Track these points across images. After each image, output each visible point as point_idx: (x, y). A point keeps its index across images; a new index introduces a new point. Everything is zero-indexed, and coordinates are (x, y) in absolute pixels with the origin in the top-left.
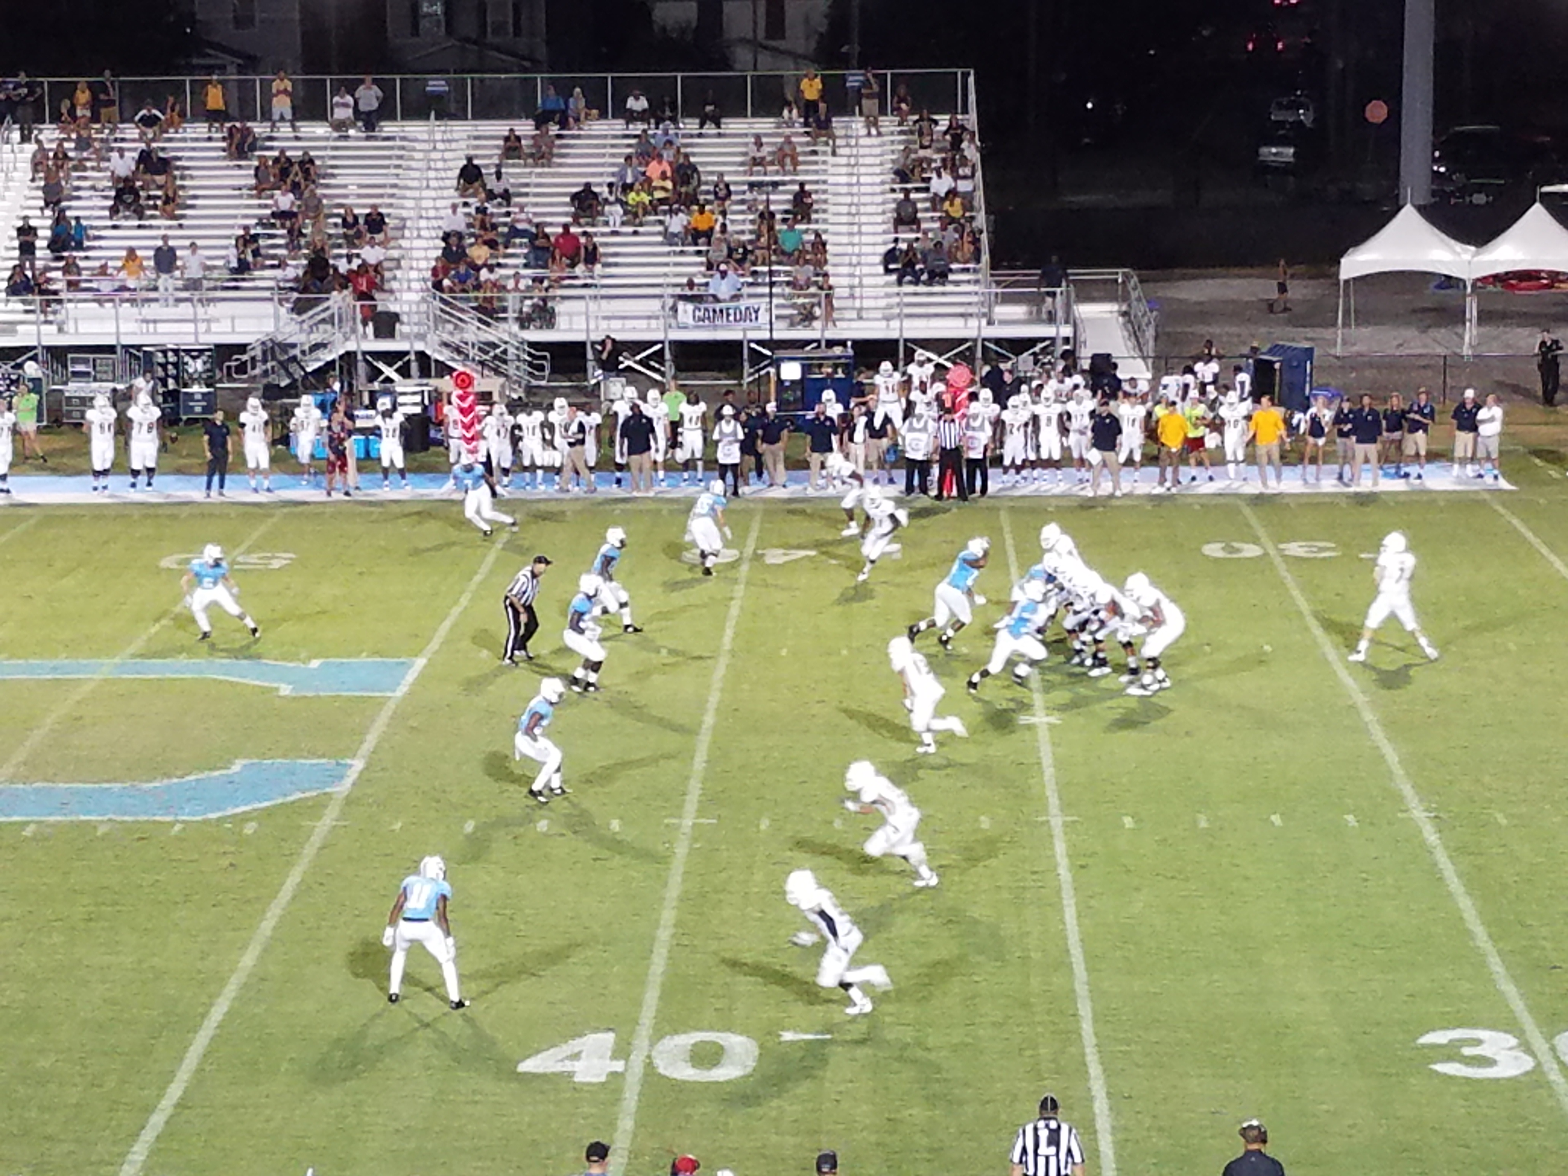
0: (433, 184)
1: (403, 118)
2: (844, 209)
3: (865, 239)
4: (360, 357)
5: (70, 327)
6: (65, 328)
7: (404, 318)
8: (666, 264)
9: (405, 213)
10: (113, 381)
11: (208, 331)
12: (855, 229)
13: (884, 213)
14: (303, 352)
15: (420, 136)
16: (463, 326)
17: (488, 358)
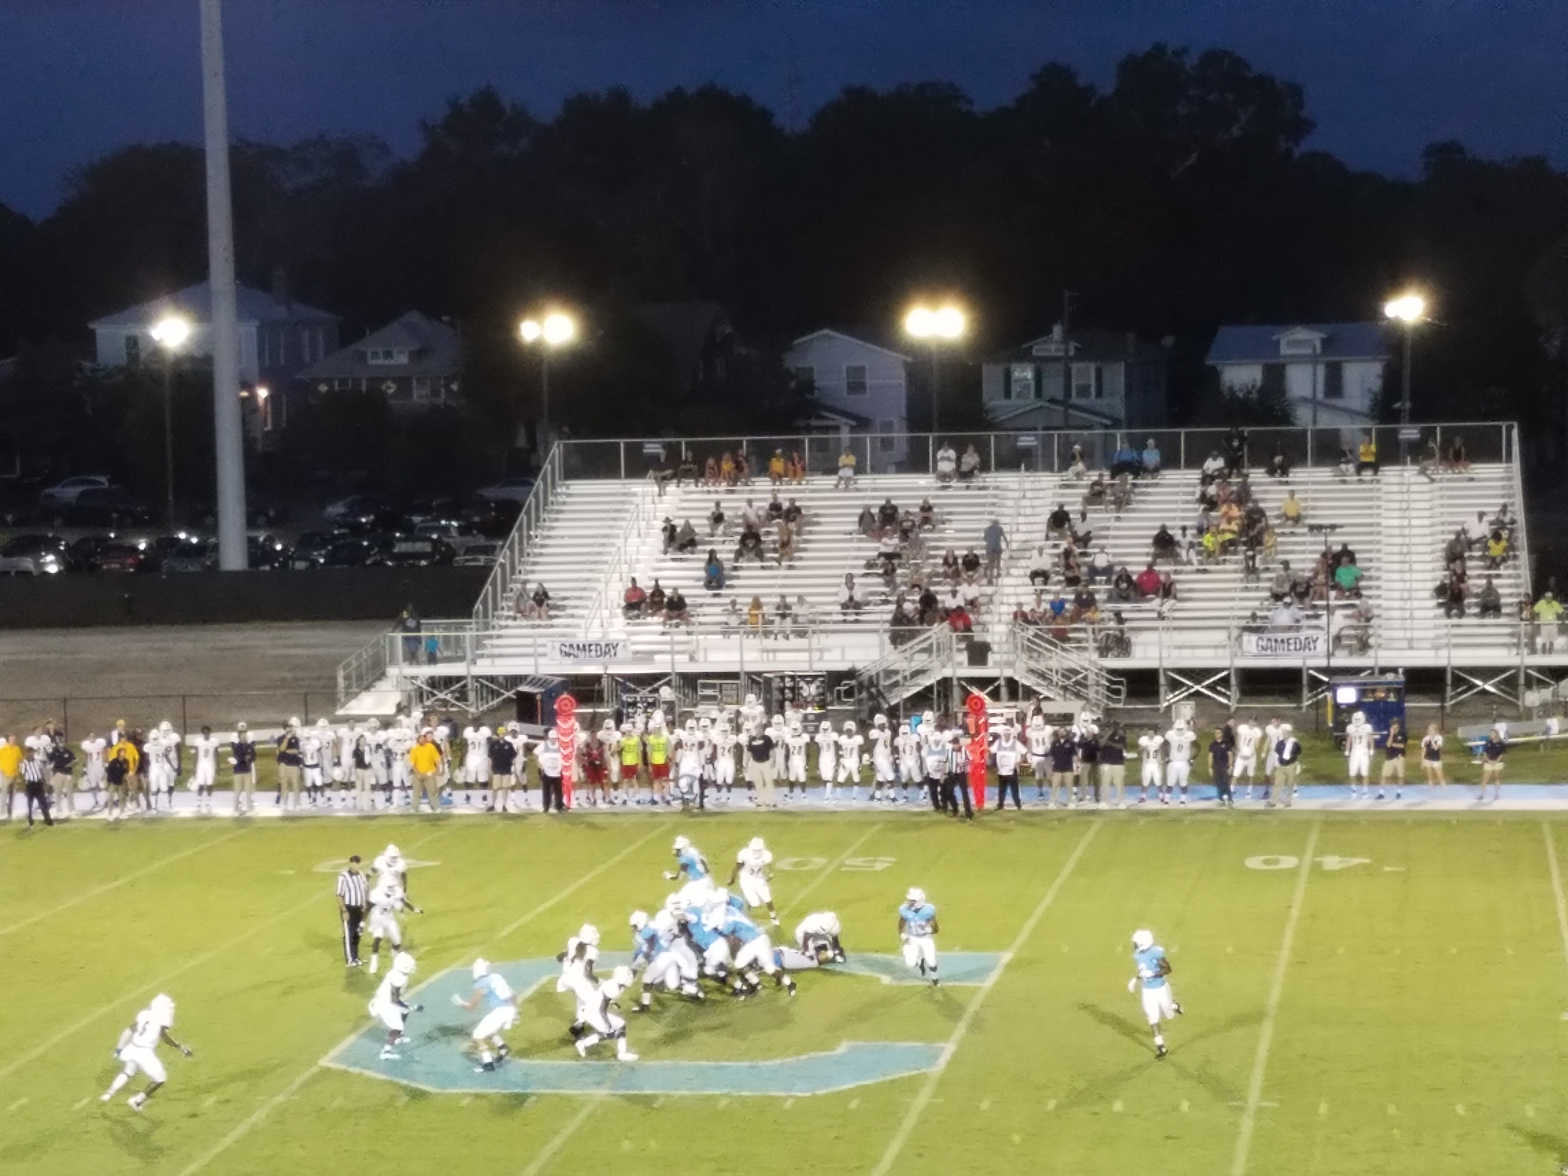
0: (1022, 528)
1: (997, 470)
2: (1396, 549)
3: (1416, 576)
4: (955, 682)
5: (700, 656)
6: (696, 657)
7: (995, 647)
8: (1232, 599)
10: (737, 703)
11: (821, 659)
12: (1406, 567)
13: (1432, 552)
14: (905, 678)
15: (1011, 486)
16: (1048, 654)
17: (1071, 682)
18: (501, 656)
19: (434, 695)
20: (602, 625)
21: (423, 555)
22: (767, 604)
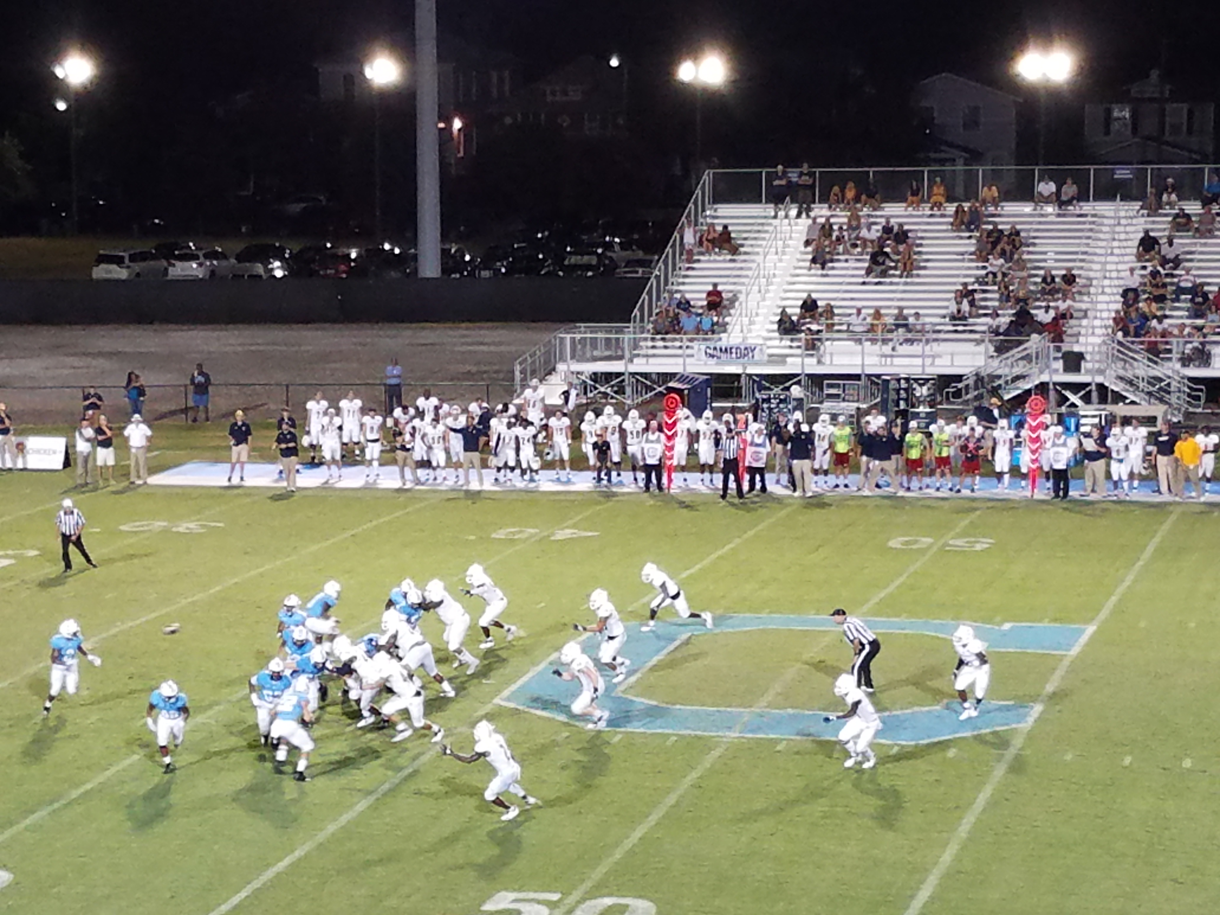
0: (1116, 251)
1: (1095, 200)
4: (1051, 386)
5: (827, 359)
6: (823, 360)
7: (1088, 357)
9: (1092, 274)
10: (858, 401)
11: (932, 364)
14: (1006, 382)
15: (1107, 214)
16: (1135, 364)
17: (1155, 389)
18: (654, 356)
19: (596, 388)
20: (742, 331)
21: (589, 267)
22: (887, 315)
